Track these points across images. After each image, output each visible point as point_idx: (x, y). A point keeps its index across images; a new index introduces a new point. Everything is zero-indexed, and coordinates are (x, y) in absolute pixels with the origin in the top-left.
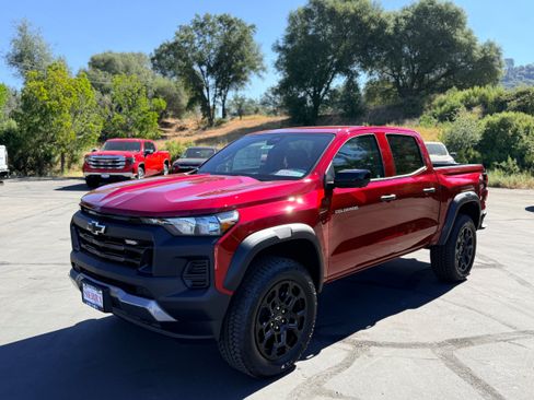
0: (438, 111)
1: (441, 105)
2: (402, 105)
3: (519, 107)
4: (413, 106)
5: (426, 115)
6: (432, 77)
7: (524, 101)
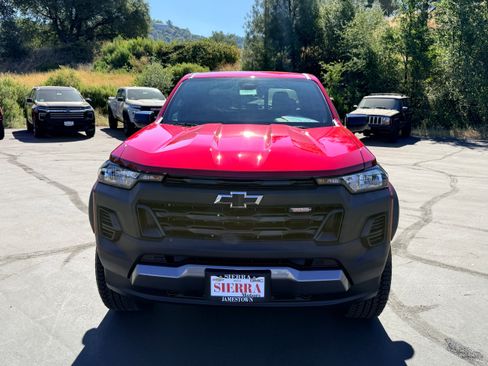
0: (109, 57)
1: (111, 52)
2: (69, 49)
3: (179, 58)
4: (82, 50)
5: (98, 60)
6: (90, 23)
7: (182, 53)
